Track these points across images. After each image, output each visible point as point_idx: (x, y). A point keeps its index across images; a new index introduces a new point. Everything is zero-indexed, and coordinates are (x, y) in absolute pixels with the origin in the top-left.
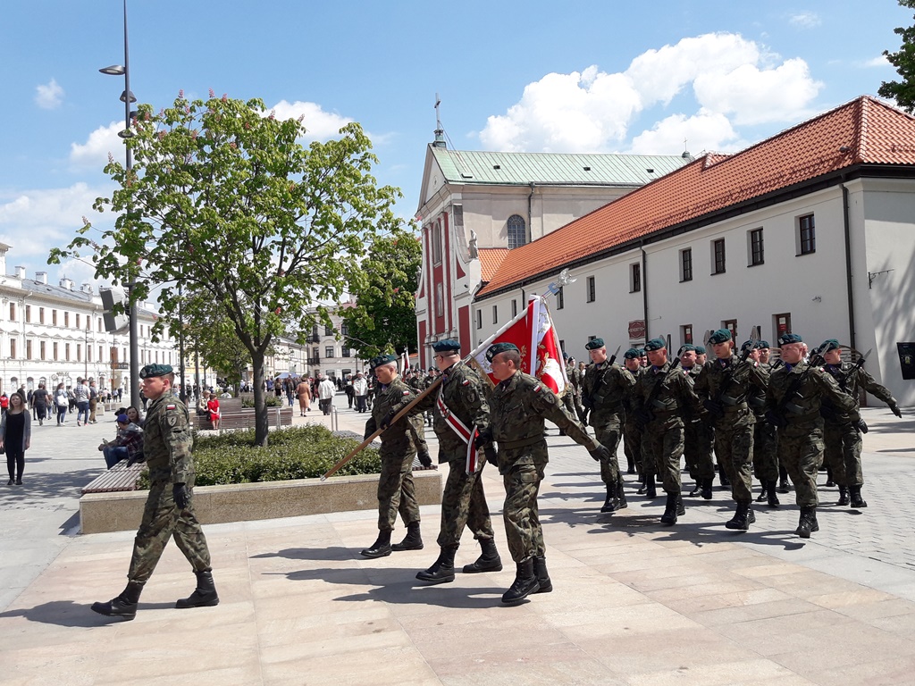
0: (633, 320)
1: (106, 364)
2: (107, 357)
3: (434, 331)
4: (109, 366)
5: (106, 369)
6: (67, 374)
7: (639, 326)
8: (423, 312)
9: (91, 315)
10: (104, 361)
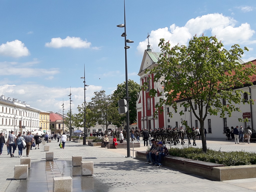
0: (245, 112)
1: (18, 126)
2: (18, 124)
3: (145, 115)
4: (19, 127)
5: (17, 128)
6: (6, 130)
7: (247, 114)
8: (141, 108)
9: (14, 109)
10: (17, 126)
